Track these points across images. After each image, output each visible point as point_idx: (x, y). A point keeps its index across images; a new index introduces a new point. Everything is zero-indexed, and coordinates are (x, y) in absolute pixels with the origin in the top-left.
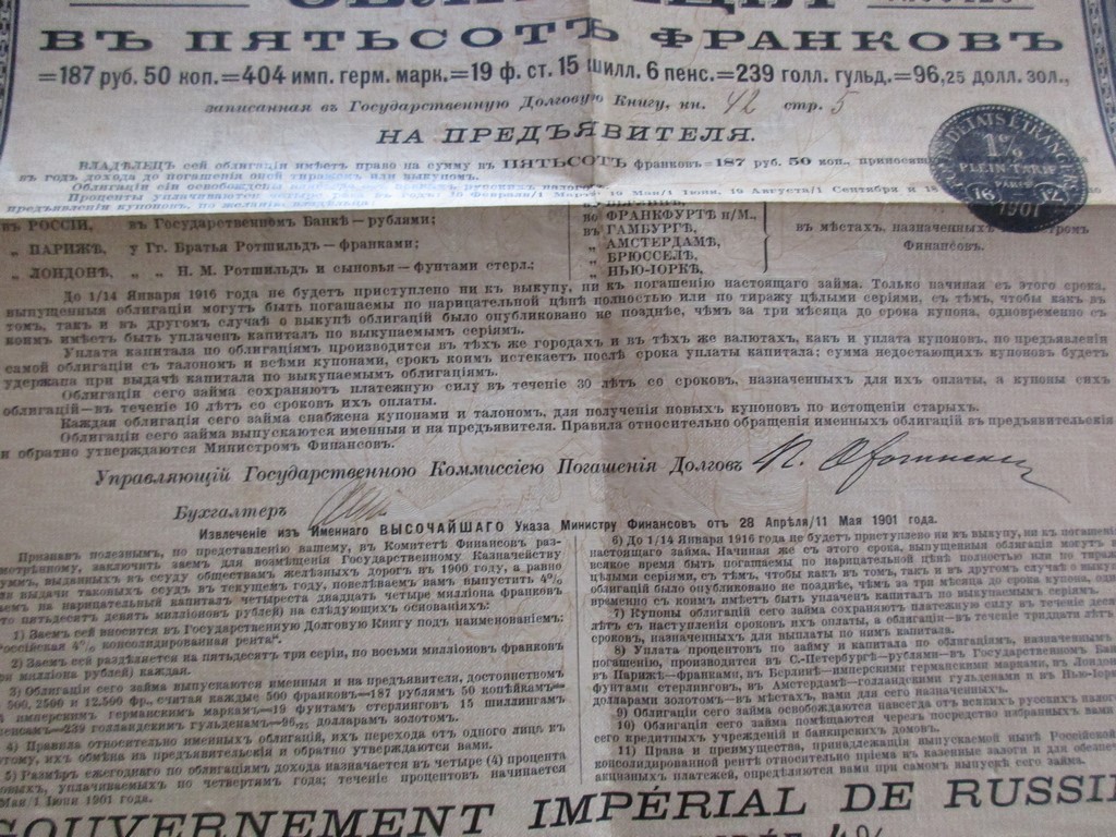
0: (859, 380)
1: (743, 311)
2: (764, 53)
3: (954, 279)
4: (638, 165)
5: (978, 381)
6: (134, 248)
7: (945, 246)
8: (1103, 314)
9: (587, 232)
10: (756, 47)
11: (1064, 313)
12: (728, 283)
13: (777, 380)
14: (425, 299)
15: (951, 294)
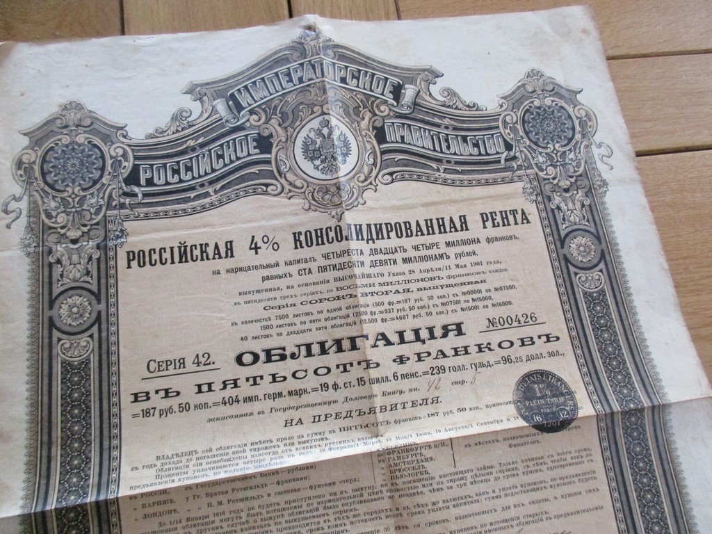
0: (499, 509)
1: (448, 488)
2: (439, 360)
3: (530, 457)
4: (396, 422)
5: (547, 500)
6: (187, 498)
7: (525, 444)
8: (592, 461)
9: (379, 461)
10: (436, 358)
11: (576, 463)
12: (441, 477)
13: (466, 516)
14: (315, 501)
15: (530, 464)
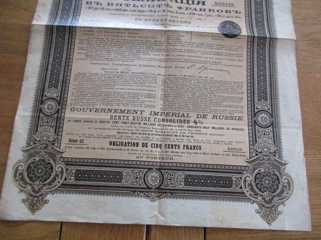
0: (204, 57)
1: (187, 46)
2: (194, 11)
3: (219, 44)
4: (173, 26)
5: (222, 59)
6: (98, 32)
7: (218, 39)
8: (242, 51)
9: (165, 34)
11: (236, 50)
12: (185, 42)
13: (191, 56)
14: (140, 42)
15: (219, 46)
